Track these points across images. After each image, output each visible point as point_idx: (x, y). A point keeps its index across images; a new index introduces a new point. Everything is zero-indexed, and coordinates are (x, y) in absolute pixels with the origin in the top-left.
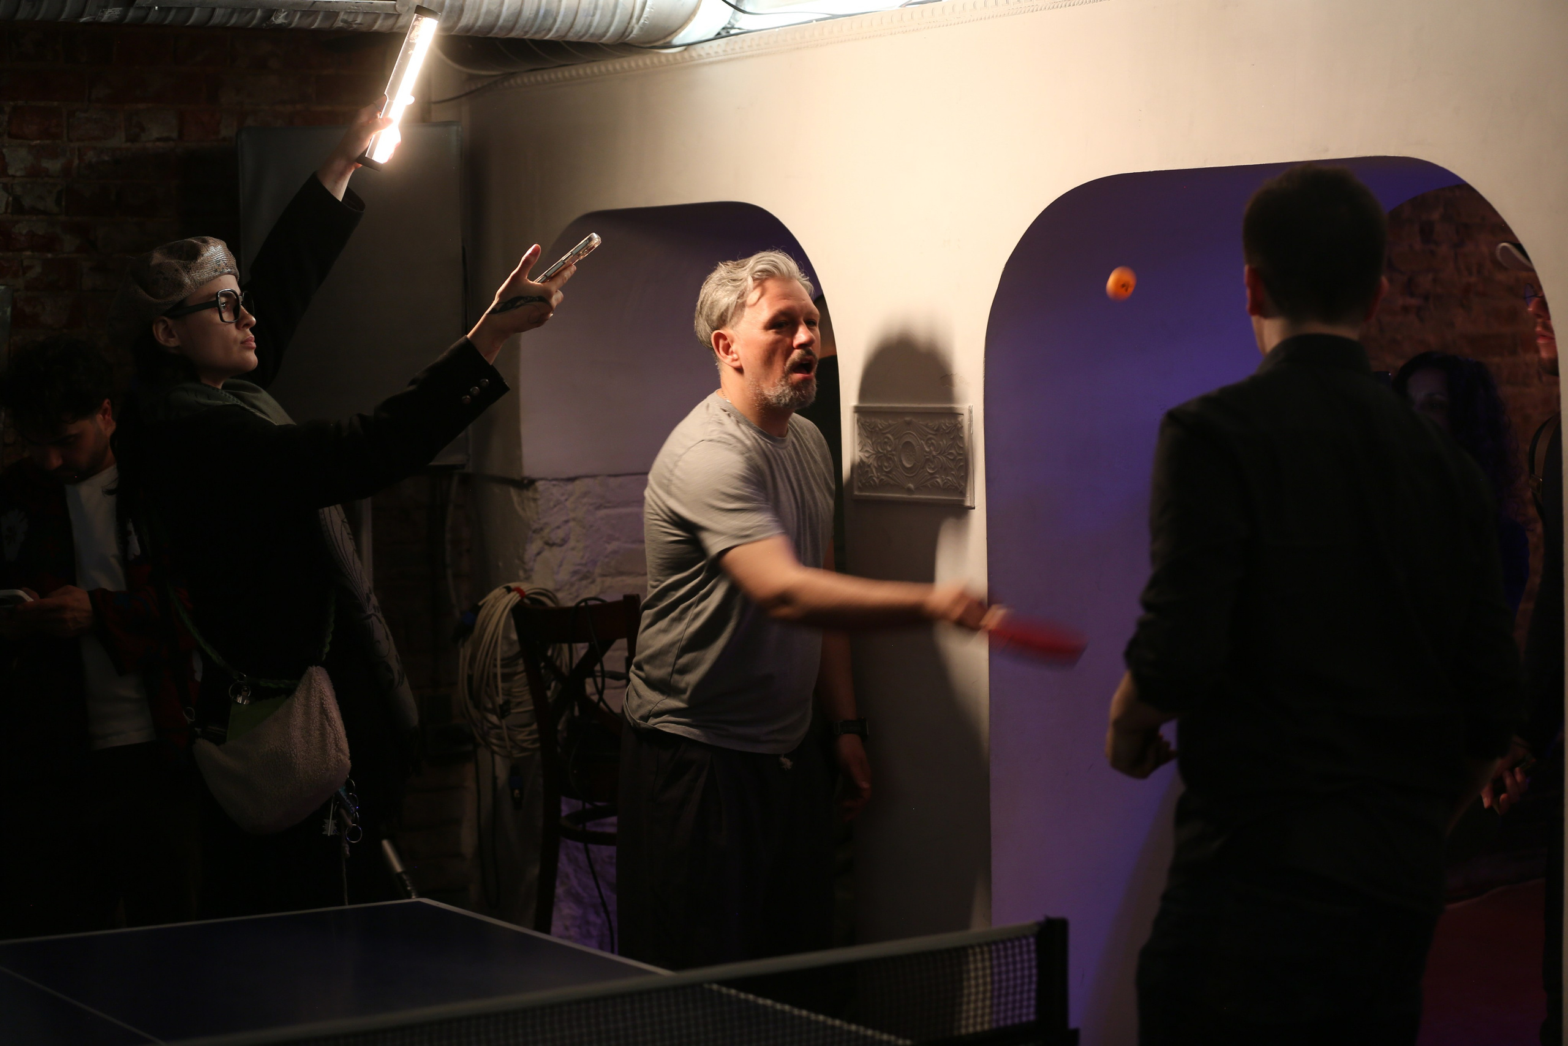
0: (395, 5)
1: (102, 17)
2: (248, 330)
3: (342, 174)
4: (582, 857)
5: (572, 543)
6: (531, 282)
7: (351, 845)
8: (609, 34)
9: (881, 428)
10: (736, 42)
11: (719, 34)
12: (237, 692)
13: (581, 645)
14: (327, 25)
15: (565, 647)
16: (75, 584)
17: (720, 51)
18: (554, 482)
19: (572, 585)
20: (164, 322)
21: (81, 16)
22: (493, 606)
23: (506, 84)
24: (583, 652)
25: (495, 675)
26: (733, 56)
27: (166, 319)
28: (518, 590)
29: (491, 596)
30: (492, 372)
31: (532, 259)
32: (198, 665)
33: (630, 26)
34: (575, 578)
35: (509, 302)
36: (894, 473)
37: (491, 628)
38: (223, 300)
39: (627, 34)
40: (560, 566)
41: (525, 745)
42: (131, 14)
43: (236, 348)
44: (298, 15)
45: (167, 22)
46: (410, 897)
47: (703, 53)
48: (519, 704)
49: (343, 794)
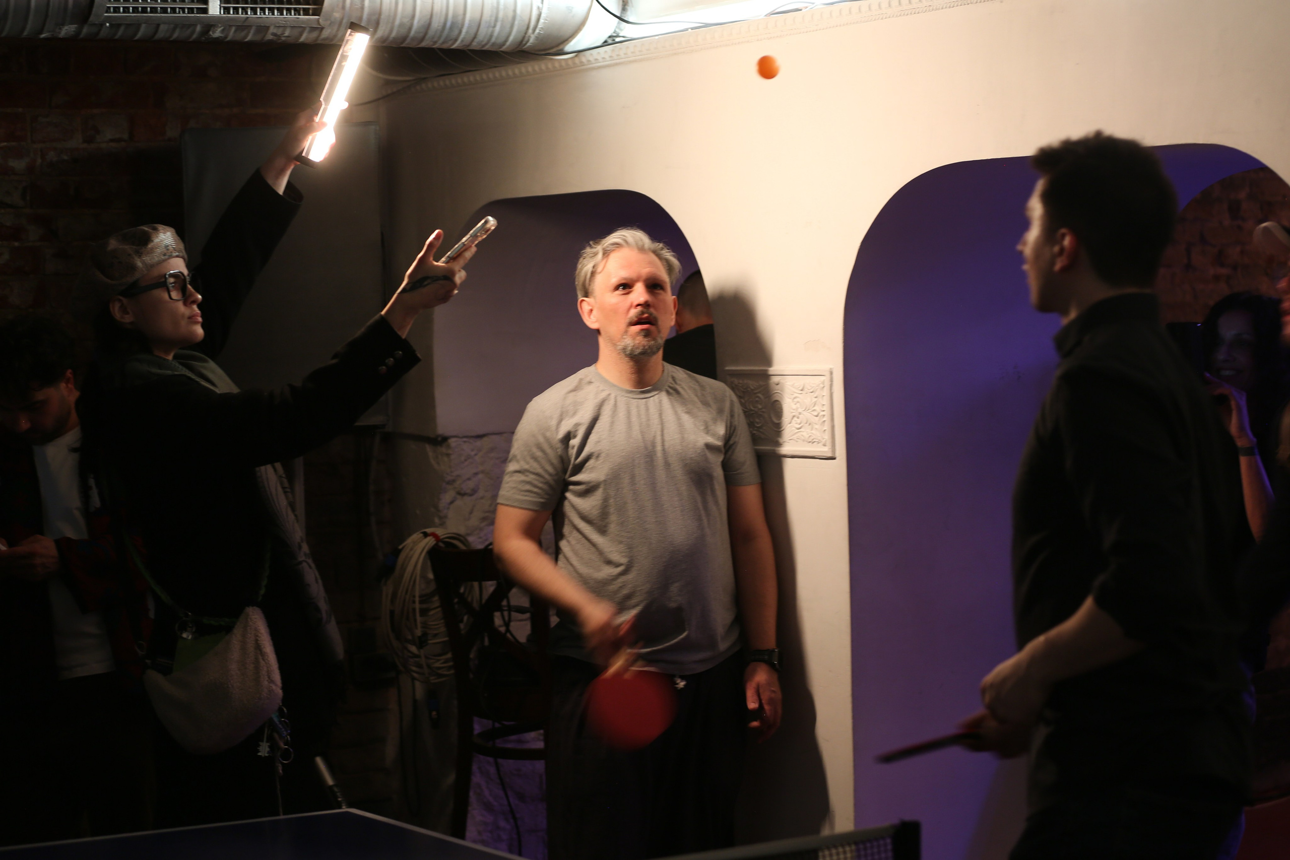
0: (318, 21)
1: (60, 33)
2: (195, 307)
3: (282, 172)
4: (492, 770)
5: (481, 493)
6: (436, 263)
7: (283, 764)
8: (508, 43)
9: (752, 388)
10: (621, 49)
11: (606, 42)
12: (183, 628)
13: (490, 583)
14: (258, 38)
15: (476, 584)
16: (42, 534)
17: (607, 56)
18: (465, 439)
19: (481, 529)
20: (120, 301)
21: (41, 32)
22: (411, 549)
23: (418, 87)
24: (492, 589)
25: (414, 610)
26: (618, 61)
27: (121, 298)
28: (434, 535)
29: (409, 541)
30: (405, 345)
31: (436, 243)
32: (151, 605)
33: (527, 36)
34: (483, 525)
35: (417, 282)
36: (764, 428)
37: (410, 569)
38: (172, 280)
39: (524, 42)
40: (471, 512)
41: (440, 672)
42: (85, 30)
43: (183, 323)
44: (233, 29)
45: (117, 37)
46: (340, 807)
47: (591, 59)
48: (435, 635)
49: (276, 720)
